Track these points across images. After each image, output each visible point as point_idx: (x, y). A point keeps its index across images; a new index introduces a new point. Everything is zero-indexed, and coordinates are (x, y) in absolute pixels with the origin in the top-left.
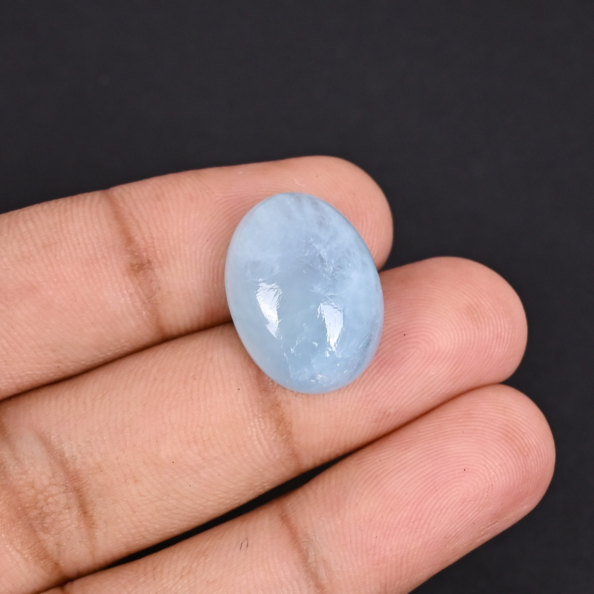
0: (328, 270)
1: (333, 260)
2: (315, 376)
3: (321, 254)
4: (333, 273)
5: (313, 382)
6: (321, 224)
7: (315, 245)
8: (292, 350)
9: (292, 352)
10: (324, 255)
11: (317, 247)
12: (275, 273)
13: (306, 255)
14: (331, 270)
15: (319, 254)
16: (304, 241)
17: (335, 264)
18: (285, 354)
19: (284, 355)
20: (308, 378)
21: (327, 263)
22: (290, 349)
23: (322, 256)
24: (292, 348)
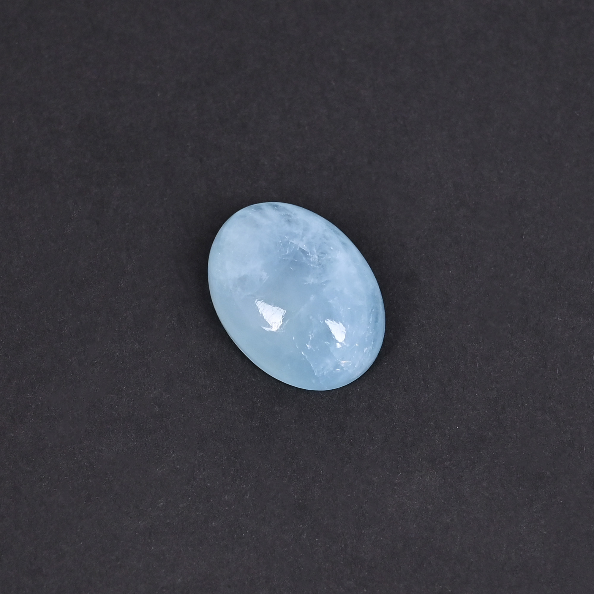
0: (314, 259)
1: (315, 249)
2: (339, 363)
3: (301, 247)
4: (319, 260)
5: (339, 370)
6: (289, 221)
7: (292, 241)
8: (308, 346)
9: (309, 348)
10: (305, 247)
11: (295, 242)
12: (265, 280)
13: (287, 253)
14: (316, 258)
15: (299, 248)
16: (281, 241)
17: (317, 252)
18: (303, 353)
19: (303, 355)
20: (332, 369)
21: (310, 254)
22: (306, 346)
23: (303, 248)
24: (307, 344)
